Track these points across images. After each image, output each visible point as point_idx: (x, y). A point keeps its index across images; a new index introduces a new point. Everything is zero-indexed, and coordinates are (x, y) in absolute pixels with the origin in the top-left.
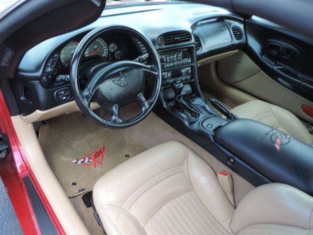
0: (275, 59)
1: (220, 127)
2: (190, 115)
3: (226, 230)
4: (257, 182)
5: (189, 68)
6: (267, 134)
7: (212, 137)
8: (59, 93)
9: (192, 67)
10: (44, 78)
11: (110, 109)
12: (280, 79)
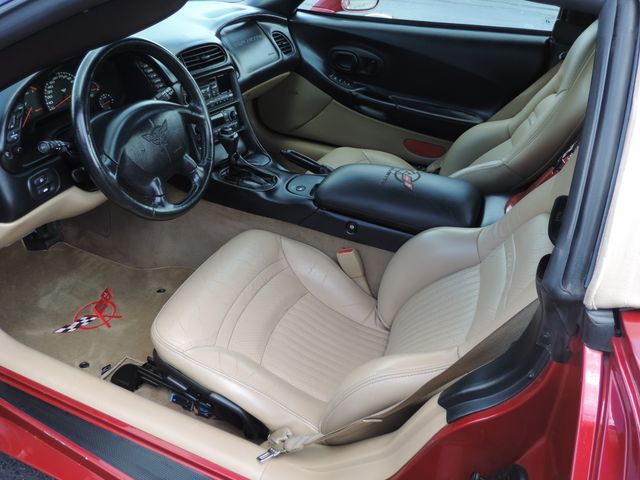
0: (349, 76)
1: (317, 186)
2: (263, 180)
3: (372, 329)
4: (393, 245)
5: (232, 108)
6: (389, 174)
7: (312, 203)
8: (35, 182)
9: (237, 105)
10: (7, 154)
11: (147, 187)
12: (364, 108)
